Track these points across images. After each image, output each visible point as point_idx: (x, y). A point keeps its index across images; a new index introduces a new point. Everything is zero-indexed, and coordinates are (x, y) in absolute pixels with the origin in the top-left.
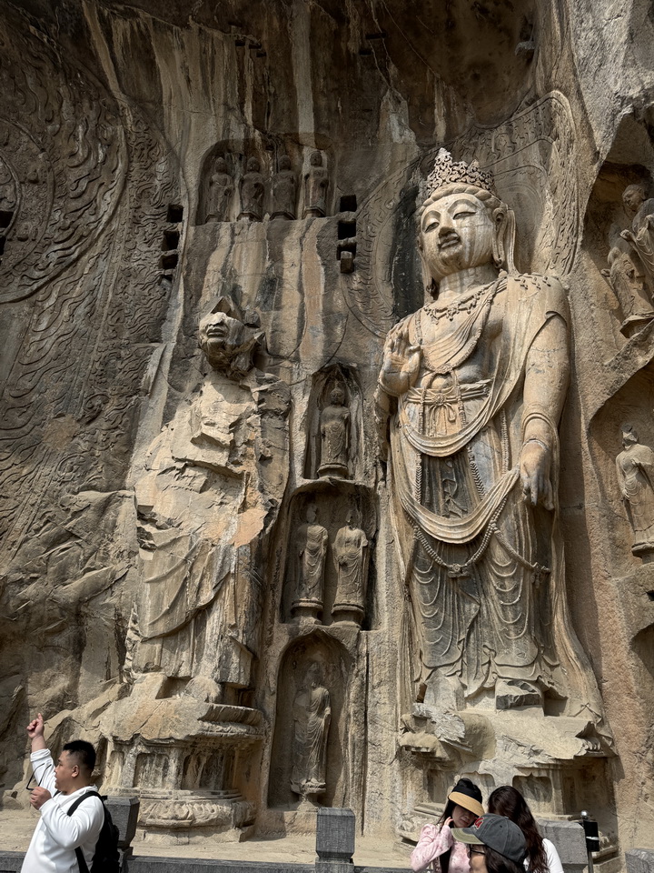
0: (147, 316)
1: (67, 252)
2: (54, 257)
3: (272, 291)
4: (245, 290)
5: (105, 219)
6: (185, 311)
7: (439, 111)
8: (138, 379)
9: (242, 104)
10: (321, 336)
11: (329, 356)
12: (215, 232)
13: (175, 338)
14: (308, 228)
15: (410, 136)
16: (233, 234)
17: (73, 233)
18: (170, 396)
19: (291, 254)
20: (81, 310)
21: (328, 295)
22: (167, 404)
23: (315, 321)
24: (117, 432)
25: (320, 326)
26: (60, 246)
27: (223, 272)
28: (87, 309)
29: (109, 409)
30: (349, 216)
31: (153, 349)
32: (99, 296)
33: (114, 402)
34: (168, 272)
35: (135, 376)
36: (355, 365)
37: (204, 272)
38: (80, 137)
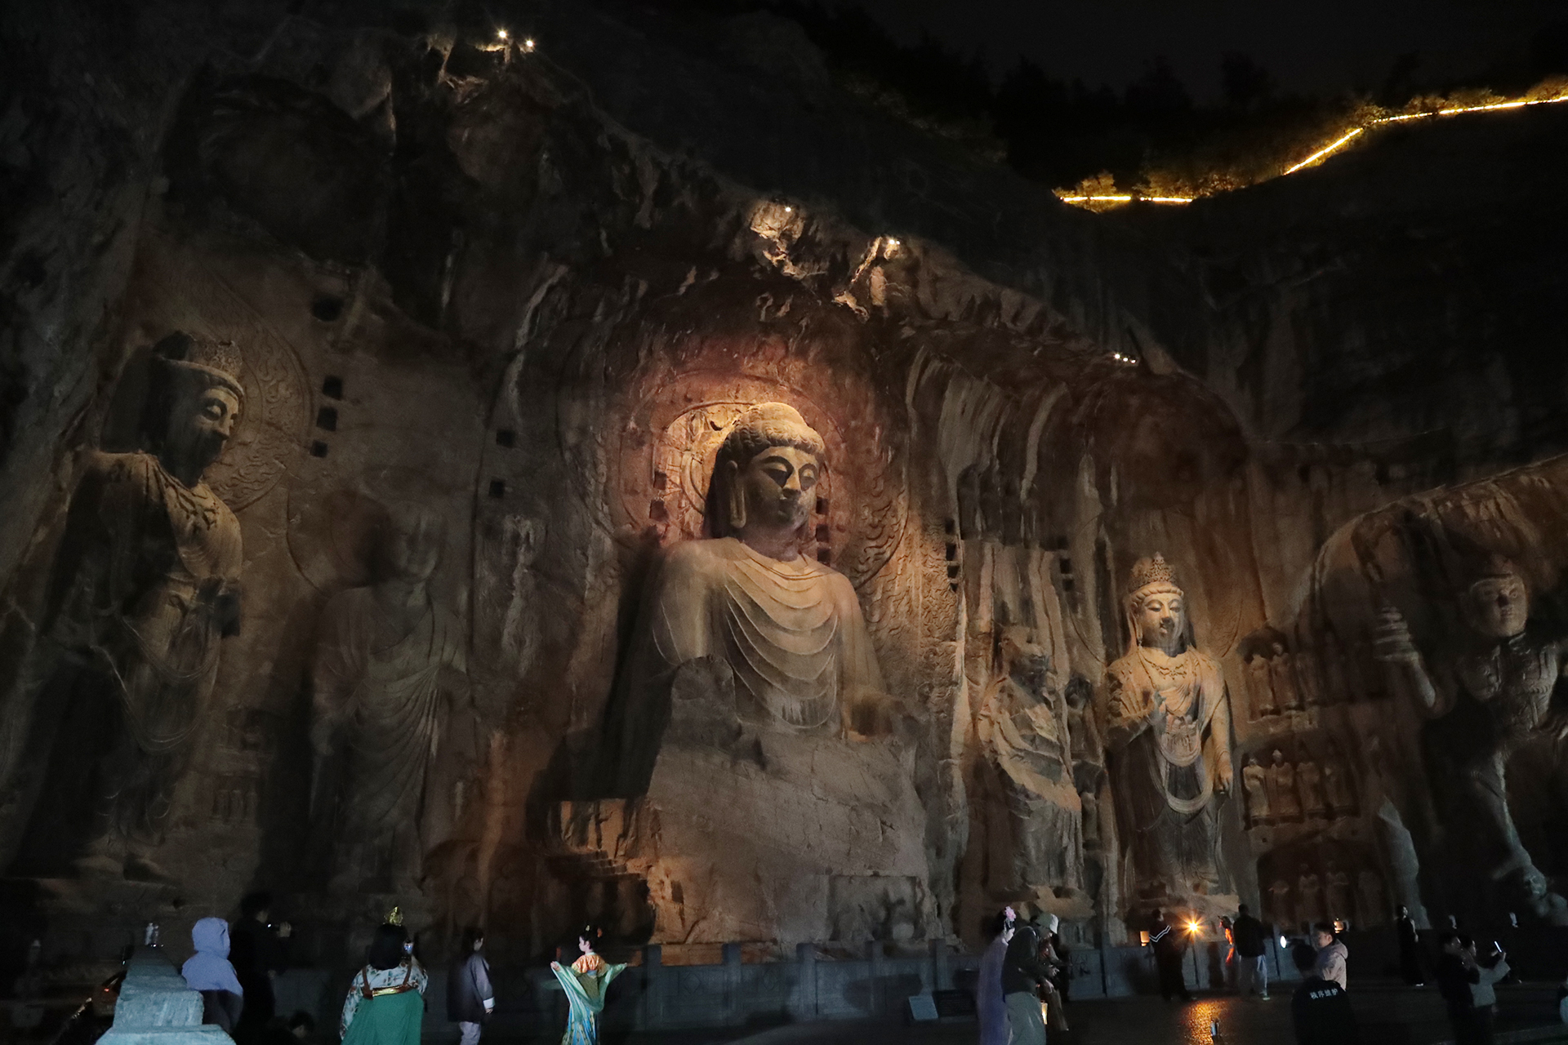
0: (948, 619)
1: (881, 550)
2: (872, 553)
3: (1028, 612)
4: (1010, 606)
5: (903, 523)
6: (968, 616)
7: (1113, 478)
8: (951, 672)
9: (992, 437)
10: (1066, 655)
11: (1073, 672)
12: (981, 549)
13: (964, 638)
14: (1042, 560)
15: (1095, 493)
16: (993, 555)
17: (881, 534)
18: (971, 688)
19: (1035, 580)
20: (903, 608)
21: (1064, 621)
22: (970, 694)
23: (1061, 641)
24: (942, 715)
25: (1064, 646)
26: (873, 544)
27: (993, 586)
28: (907, 608)
29: (934, 696)
30: (1065, 554)
31: (956, 648)
32: (913, 597)
33: (936, 690)
34: (954, 581)
35: (949, 670)
36: (1089, 681)
37: (979, 585)
38: (877, 438)
